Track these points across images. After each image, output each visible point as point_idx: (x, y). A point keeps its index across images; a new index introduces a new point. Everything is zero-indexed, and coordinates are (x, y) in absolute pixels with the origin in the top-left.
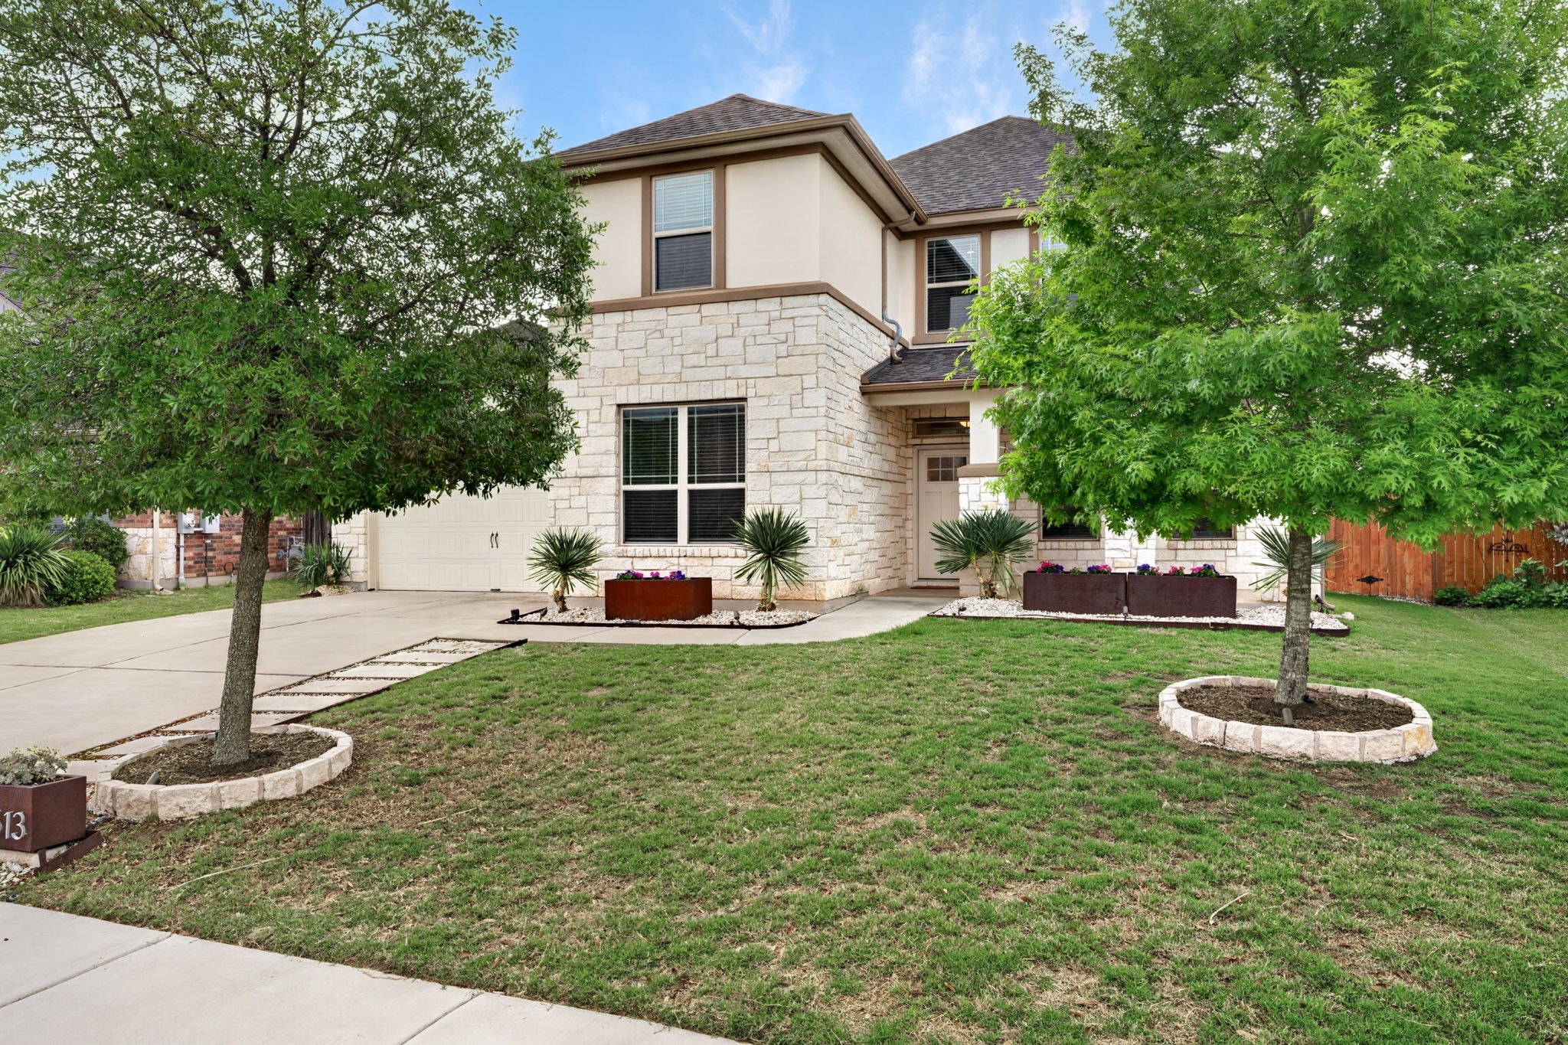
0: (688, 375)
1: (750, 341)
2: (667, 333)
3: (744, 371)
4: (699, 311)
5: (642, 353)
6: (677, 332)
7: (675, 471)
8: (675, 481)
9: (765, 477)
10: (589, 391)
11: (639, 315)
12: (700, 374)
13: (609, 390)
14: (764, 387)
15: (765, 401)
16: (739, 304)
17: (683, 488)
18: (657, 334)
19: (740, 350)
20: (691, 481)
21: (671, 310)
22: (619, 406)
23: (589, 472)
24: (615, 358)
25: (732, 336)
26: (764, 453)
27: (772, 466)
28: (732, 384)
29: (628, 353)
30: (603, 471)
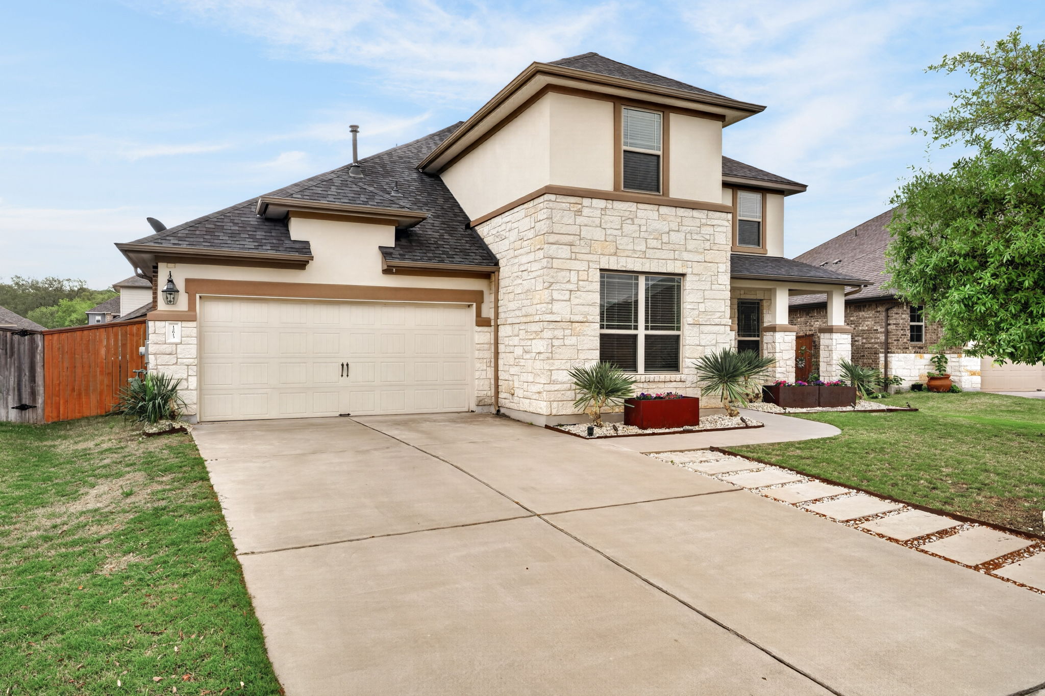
0: (650, 253)
1: (688, 236)
2: (636, 221)
3: (686, 256)
4: (658, 210)
5: (619, 232)
6: (643, 222)
7: (636, 321)
8: (636, 328)
9: (696, 329)
10: (579, 256)
11: (617, 205)
12: (659, 254)
13: (595, 258)
14: (697, 268)
15: (697, 278)
16: (683, 210)
17: (641, 333)
18: (629, 221)
19: (683, 242)
20: (647, 328)
21: (640, 206)
22: (601, 270)
23: (580, 318)
24: (599, 234)
25: (678, 231)
26: (696, 312)
27: (701, 321)
28: (679, 263)
29: (609, 232)
30: (590, 318)
